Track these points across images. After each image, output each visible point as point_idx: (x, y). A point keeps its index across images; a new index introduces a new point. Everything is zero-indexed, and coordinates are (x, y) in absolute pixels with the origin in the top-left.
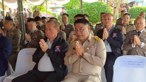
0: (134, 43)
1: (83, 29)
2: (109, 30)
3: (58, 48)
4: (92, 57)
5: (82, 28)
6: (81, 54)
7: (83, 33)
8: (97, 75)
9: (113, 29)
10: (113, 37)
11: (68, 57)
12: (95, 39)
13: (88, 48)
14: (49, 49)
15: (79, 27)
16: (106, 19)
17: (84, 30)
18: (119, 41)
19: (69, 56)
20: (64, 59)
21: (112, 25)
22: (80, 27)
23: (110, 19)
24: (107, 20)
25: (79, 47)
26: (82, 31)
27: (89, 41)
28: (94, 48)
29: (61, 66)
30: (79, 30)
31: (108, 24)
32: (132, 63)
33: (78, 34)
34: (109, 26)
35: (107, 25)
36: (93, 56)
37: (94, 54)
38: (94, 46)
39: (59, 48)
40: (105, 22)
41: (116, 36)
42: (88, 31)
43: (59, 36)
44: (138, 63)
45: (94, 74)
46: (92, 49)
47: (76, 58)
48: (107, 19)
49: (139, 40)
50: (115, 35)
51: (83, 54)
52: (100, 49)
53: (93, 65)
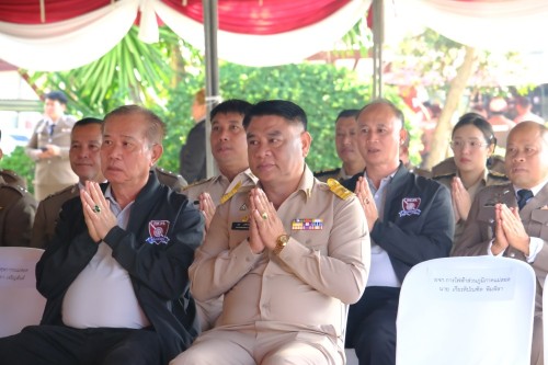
0: (496, 242)
1: (281, 138)
2: (383, 184)
3: (157, 231)
4: (316, 259)
5: (277, 133)
6: (272, 244)
7: (283, 156)
8: (328, 332)
9: (403, 178)
10: (402, 214)
11: (208, 260)
12: (328, 191)
13: (297, 226)
14: (117, 227)
15: (266, 129)
16: (370, 131)
17: (285, 142)
18: (429, 236)
19: (214, 258)
20: (190, 269)
21: (398, 164)
22: (270, 131)
23: (389, 132)
24: (375, 137)
25: (265, 214)
26: (279, 149)
27: (303, 195)
28: (323, 224)
29: (169, 306)
30: (265, 140)
31: (380, 158)
32: (468, 285)
33: (260, 158)
34: (385, 167)
35: (373, 160)
36: (318, 254)
37: (324, 248)
38: (323, 216)
39: (164, 227)
40: (364, 144)
41: (417, 212)
42: (301, 151)
43: (157, 183)
44: (492, 285)
45: (319, 327)
46: (317, 228)
47: (248, 260)
48: (374, 128)
49: (521, 226)
50: (411, 207)
51: (280, 244)
52: (345, 230)
53: (313, 292)
